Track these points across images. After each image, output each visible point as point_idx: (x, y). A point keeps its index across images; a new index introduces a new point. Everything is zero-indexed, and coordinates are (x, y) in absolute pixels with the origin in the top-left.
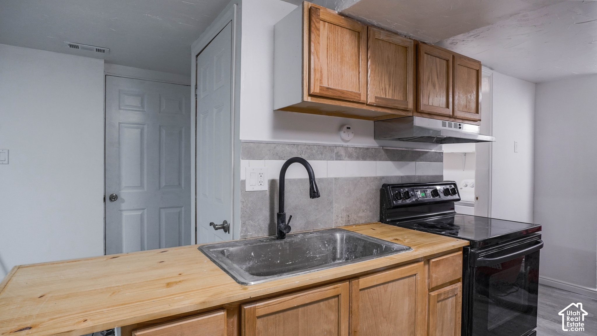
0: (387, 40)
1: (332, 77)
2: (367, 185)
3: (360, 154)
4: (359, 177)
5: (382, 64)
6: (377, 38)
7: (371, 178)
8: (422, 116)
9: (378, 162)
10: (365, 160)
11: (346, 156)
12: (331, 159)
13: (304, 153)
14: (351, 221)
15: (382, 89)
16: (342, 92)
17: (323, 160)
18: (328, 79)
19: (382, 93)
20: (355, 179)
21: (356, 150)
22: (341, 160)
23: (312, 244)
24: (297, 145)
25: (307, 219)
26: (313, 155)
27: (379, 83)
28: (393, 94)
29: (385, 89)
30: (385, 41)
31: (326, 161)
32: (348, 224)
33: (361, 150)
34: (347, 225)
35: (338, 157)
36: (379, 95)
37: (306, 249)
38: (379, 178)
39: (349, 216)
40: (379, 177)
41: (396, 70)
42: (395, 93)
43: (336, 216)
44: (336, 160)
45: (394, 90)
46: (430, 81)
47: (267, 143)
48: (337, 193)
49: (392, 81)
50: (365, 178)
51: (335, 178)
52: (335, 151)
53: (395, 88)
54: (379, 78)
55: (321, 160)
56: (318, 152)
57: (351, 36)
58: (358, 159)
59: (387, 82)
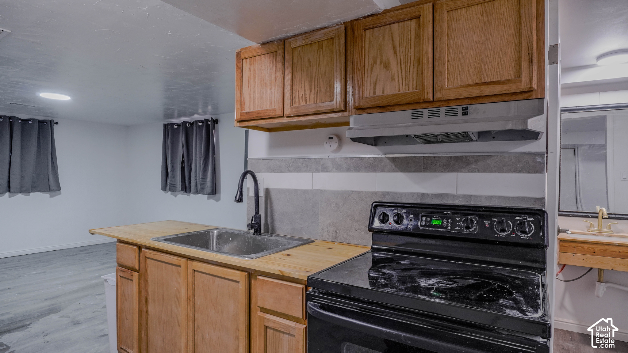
0: (305, 44)
1: (253, 101)
2: (362, 201)
3: (352, 165)
4: (351, 191)
5: (301, 71)
6: (294, 47)
7: (367, 193)
8: (366, 113)
9: (380, 175)
10: (359, 172)
11: (333, 167)
12: (317, 171)
13: (290, 166)
14: (339, 238)
15: (302, 97)
16: (258, 112)
17: (308, 172)
18: (249, 104)
19: (301, 101)
20: (346, 192)
21: (346, 161)
22: (327, 172)
23: (270, 245)
24: (285, 159)
25: (293, 226)
26: (299, 168)
27: (298, 92)
28: (315, 98)
29: (306, 95)
30: (302, 46)
31: (312, 173)
32: (336, 241)
33: (353, 160)
34: (334, 241)
35: (324, 169)
36: (298, 104)
37: (265, 247)
38: (380, 194)
39: (336, 232)
40: (380, 192)
41: (318, 70)
42: (318, 96)
43: (322, 229)
44: (322, 172)
45: (317, 93)
46: (378, 62)
47: (263, 159)
48: (322, 206)
49: (313, 83)
50: (359, 193)
51: (321, 191)
52: (321, 164)
53: (317, 90)
54: (298, 86)
55: (306, 172)
56: (303, 165)
57: (269, 58)
58: (348, 170)
59: (307, 87)
